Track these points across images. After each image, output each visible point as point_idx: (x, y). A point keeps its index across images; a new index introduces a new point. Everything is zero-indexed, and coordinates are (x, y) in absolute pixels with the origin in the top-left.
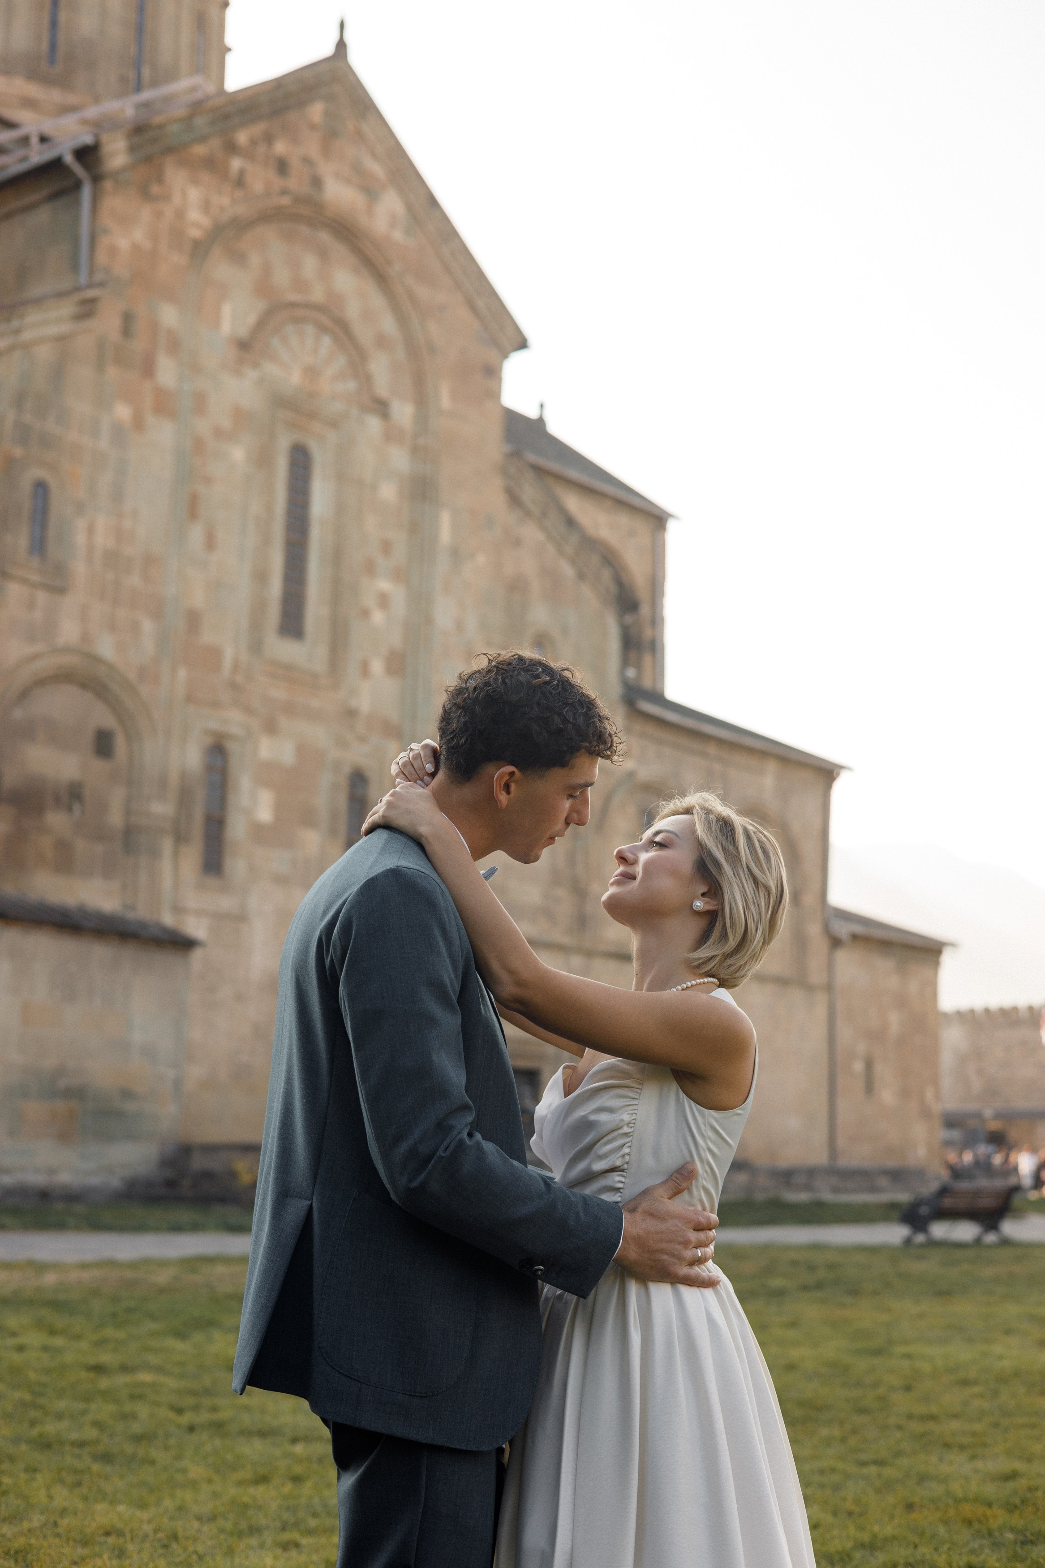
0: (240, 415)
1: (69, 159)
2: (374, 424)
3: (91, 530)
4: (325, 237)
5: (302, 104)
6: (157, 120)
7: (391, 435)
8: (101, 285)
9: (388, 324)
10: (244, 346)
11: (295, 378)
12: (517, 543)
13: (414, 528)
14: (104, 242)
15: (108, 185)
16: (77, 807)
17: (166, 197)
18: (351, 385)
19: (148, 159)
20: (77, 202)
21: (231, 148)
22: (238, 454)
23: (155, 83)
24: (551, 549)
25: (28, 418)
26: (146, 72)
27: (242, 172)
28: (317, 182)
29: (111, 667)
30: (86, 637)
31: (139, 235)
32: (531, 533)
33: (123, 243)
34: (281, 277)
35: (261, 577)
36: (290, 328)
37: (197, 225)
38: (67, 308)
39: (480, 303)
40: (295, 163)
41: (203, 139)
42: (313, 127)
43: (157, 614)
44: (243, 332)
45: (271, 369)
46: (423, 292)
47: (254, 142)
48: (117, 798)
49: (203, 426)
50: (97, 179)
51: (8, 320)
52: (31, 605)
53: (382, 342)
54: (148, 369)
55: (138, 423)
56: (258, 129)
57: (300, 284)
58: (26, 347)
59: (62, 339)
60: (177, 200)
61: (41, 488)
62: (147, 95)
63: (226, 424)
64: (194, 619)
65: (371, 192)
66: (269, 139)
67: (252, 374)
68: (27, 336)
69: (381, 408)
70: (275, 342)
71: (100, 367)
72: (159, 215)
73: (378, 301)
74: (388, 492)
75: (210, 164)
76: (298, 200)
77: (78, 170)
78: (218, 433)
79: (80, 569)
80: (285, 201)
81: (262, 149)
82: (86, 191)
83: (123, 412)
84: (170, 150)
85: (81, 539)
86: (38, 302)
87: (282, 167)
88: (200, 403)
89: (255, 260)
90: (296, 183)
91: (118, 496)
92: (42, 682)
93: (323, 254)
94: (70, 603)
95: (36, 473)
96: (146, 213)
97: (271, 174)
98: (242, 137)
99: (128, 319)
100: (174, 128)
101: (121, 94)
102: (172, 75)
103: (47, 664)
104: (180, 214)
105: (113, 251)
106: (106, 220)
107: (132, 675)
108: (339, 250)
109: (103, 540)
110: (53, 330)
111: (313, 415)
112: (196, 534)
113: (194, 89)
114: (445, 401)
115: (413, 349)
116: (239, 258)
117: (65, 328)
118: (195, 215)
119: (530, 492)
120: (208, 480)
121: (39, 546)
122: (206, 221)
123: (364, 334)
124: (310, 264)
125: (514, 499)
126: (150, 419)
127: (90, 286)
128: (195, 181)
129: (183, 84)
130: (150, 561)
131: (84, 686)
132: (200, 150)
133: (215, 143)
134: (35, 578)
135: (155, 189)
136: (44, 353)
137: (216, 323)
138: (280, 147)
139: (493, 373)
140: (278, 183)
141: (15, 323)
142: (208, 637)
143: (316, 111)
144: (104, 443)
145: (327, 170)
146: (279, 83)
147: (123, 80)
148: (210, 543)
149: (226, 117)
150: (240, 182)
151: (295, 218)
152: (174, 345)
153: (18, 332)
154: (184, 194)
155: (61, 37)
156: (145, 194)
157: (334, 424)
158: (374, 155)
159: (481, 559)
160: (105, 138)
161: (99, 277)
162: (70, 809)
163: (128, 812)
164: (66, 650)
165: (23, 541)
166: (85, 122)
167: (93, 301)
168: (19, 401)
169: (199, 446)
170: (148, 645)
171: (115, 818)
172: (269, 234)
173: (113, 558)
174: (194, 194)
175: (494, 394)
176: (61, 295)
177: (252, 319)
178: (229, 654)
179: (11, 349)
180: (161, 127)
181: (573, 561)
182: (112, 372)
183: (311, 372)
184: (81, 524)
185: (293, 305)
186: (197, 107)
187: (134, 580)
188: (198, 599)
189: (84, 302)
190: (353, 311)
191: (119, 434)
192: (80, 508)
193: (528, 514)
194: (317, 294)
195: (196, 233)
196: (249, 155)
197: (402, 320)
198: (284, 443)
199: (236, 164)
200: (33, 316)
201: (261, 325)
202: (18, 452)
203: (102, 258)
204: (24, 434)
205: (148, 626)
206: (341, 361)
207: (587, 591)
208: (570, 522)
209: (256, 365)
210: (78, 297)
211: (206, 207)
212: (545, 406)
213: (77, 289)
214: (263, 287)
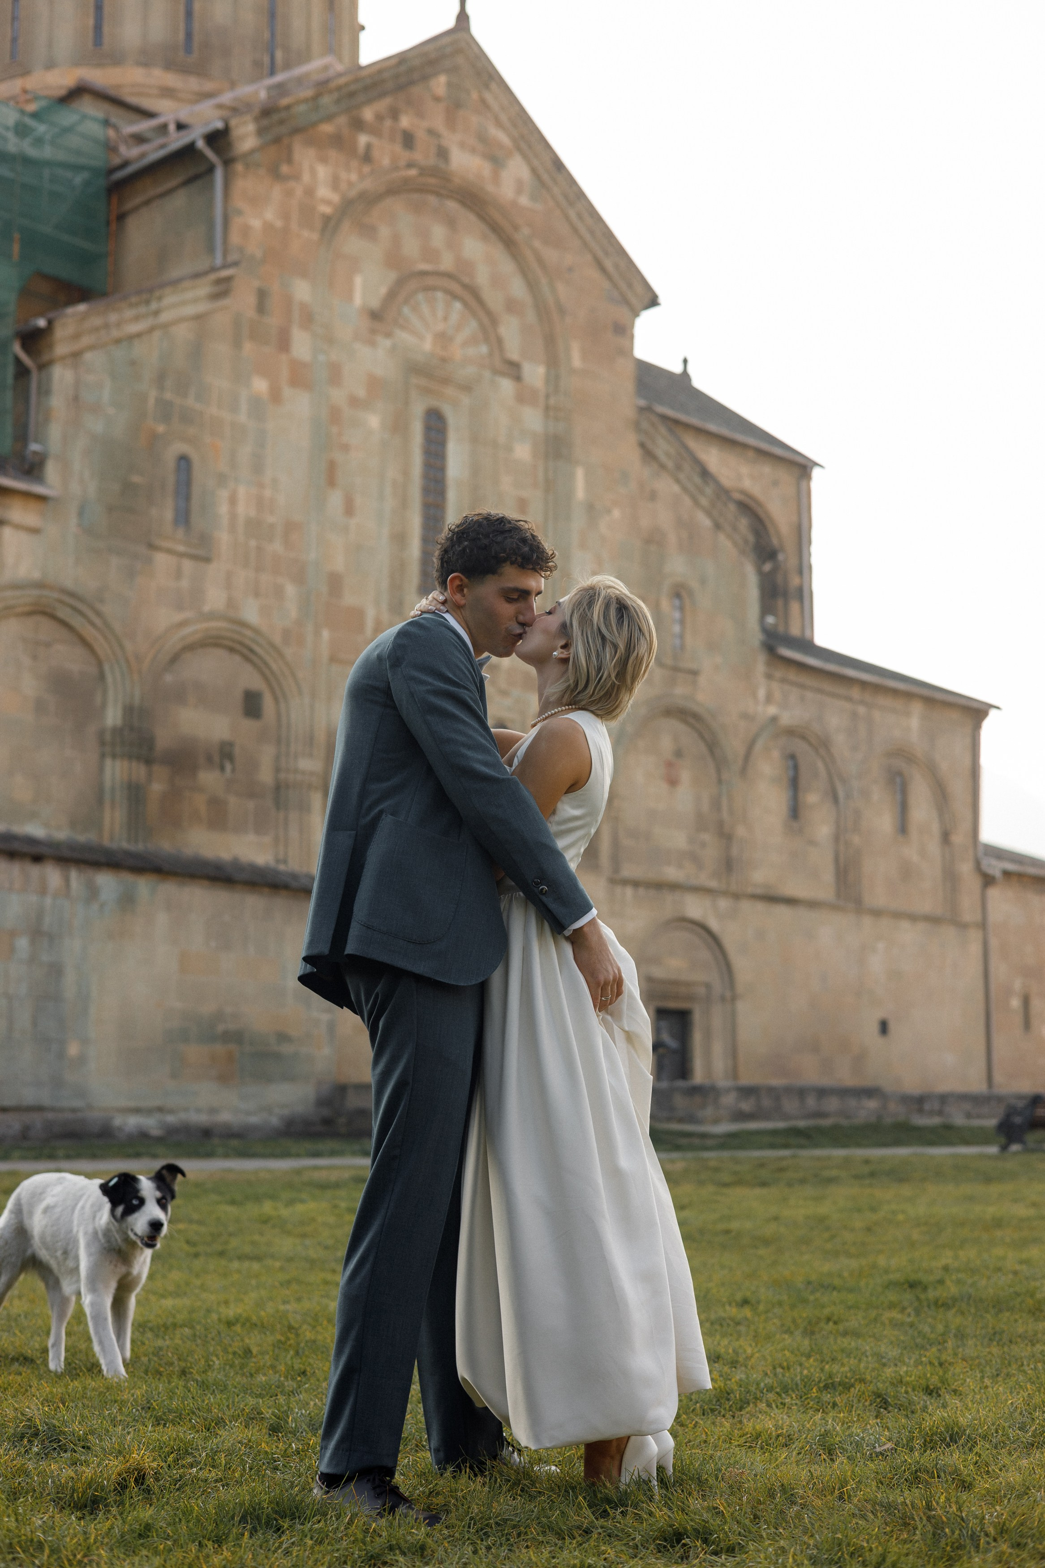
0: (374, 384)
1: (201, 144)
2: (506, 385)
3: (233, 501)
4: (452, 205)
5: (425, 78)
6: (285, 101)
7: (524, 397)
8: (235, 264)
9: (518, 288)
10: (375, 316)
11: (428, 345)
12: (653, 496)
13: (549, 486)
14: (237, 222)
15: (239, 167)
16: (228, 767)
17: (297, 177)
18: (484, 349)
19: (277, 140)
20: (211, 187)
21: (358, 125)
22: (374, 421)
23: (287, 66)
24: (687, 501)
25: (168, 396)
26: (279, 55)
27: (369, 147)
28: (443, 153)
29: (256, 631)
30: (231, 603)
31: (270, 214)
32: (666, 486)
33: (256, 223)
34: (411, 247)
35: (400, 539)
36: (420, 297)
37: (328, 202)
38: (203, 289)
39: (608, 264)
40: (420, 135)
41: (329, 118)
42: (437, 99)
43: (300, 578)
44: (375, 303)
45: (404, 337)
46: (551, 255)
47: (379, 118)
48: (266, 756)
49: (338, 396)
50: (228, 162)
51: (148, 302)
52: (178, 575)
53: (512, 306)
54: (284, 344)
55: (276, 396)
56: (382, 105)
57: (429, 254)
58: (165, 326)
59: (199, 318)
60: (306, 177)
61: (184, 461)
62: (279, 78)
63: (361, 393)
64: (335, 582)
65: (496, 161)
66: (394, 114)
67: (385, 343)
68: (165, 317)
69: (513, 370)
70: (406, 310)
71: (237, 344)
72: (289, 193)
73: (507, 266)
74: (523, 452)
75: (338, 141)
76: (424, 171)
77: (209, 153)
78: (354, 402)
79: (223, 537)
80: (413, 172)
81: (388, 123)
82: (219, 174)
83: (260, 385)
84: (297, 131)
85: (223, 509)
86: (175, 283)
87: (408, 140)
88: (335, 375)
89: (384, 232)
90: (423, 155)
91: (258, 467)
92: (191, 647)
93: (451, 223)
94: (215, 571)
95: (179, 447)
96: (277, 192)
97: (398, 148)
98: (368, 114)
99: (262, 295)
100: (302, 108)
101: (255, 79)
102: (305, 56)
103: (194, 630)
104: (310, 192)
105: (246, 230)
106: (238, 202)
107: (277, 640)
108: (468, 218)
109: (244, 509)
110: (190, 310)
111: (446, 381)
112: (335, 499)
113: (326, 68)
114: (577, 361)
115: (542, 311)
116: (368, 231)
117: (201, 308)
118: (323, 192)
119: (663, 447)
120: (346, 448)
121: (183, 517)
122: (335, 198)
123: (494, 299)
124: (438, 233)
125: (648, 454)
126: (287, 391)
127: (225, 266)
128: (324, 160)
129: (314, 66)
130: (290, 527)
131: (232, 650)
132: (327, 128)
133: (342, 120)
134: (181, 548)
135: (285, 169)
136: (183, 333)
137: (349, 296)
138: (405, 122)
139: (624, 331)
140: (405, 156)
141: (154, 306)
142: (349, 599)
143: (440, 84)
144: (242, 417)
145: (452, 141)
146: (402, 58)
147: (257, 64)
148: (349, 509)
149: (352, 95)
150: (367, 158)
151: (423, 190)
152: (308, 319)
153: (156, 313)
154: (313, 173)
155: (196, 26)
156: (275, 174)
157: (467, 388)
158: (499, 124)
159: (616, 513)
160: (233, 123)
161: (233, 257)
162: (222, 768)
163: (277, 770)
164: (212, 616)
165: (169, 515)
166: (220, 106)
167: (229, 279)
168: (160, 379)
169: (335, 415)
170: (292, 609)
171: (266, 776)
172: (397, 205)
173: (254, 526)
174: (322, 172)
175: (627, 350)
176: (197, 276)
177: (383, 290)
178: (371, 614)
179: (151, 330)
180: (288, 108)
181: (709, 513)
182: (248, 347)
183: (443, 338)
184: (223, 494)
185: (424, 274)
186: (322, 86)
187: (277, 547)
188: (339, 564)
189: (219, 282)
190: (482, 277)
191: (257, 407)
192: (222, 480)
193: (663, 467)
194: (447, 263)
195: (327, 210)
196: (375, 131)
197: (532, 285)
198: (418, 409)
199: (363, 139)
200: (170, 298)
201: (392, 295)
202: (161, 429)
203: (235, 238)
204: (165, 411)
205: (291, 590)
206: (472, 326)
207: (724, 541)
208: (705, 473)
209: (389, 335)
210: (213, 277)
211: (335, 183)
212: (689, 359)
213: (213, 269)
214: (393, 259)
